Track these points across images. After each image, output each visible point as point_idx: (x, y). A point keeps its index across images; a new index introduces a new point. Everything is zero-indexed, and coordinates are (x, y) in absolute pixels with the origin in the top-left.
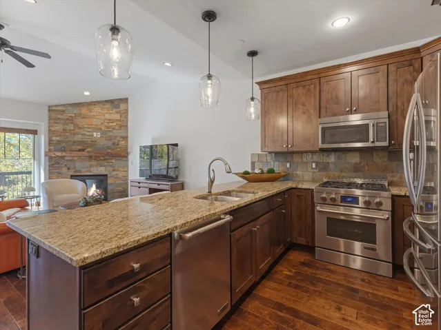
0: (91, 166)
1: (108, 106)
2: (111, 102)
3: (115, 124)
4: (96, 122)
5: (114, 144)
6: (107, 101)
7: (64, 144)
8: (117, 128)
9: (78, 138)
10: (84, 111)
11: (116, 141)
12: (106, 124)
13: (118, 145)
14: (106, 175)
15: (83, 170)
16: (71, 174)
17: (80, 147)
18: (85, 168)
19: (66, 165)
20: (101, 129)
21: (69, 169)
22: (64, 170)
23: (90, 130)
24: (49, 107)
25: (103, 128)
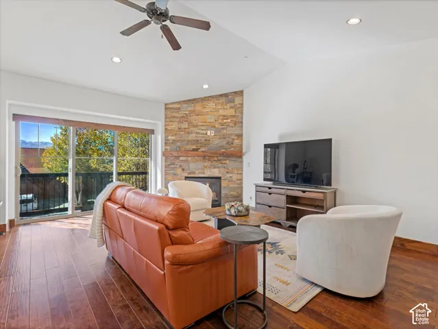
0: (206, 167)
1: (223, 100)
2: (226, 95)
3: (229, 121)
4: (210, 119)
5: (228, 143)
6: (221, 95)
7: (179, 144)
8: (231, 124)
9: (192, 137)
10: (198, 107)
11: (230, 140)
12: (220, 121)
13: (232, 143)
14: (220, 178)
15: (197, 172)
16: (186, 175)
17: (194, 147)
18: (199, 169)
19: (181, 166)
20: (215, 127)
21: (183, 170)
22: (179, 171)
23: (203, 128)
24: (166, 105)
25: (217, 126)
